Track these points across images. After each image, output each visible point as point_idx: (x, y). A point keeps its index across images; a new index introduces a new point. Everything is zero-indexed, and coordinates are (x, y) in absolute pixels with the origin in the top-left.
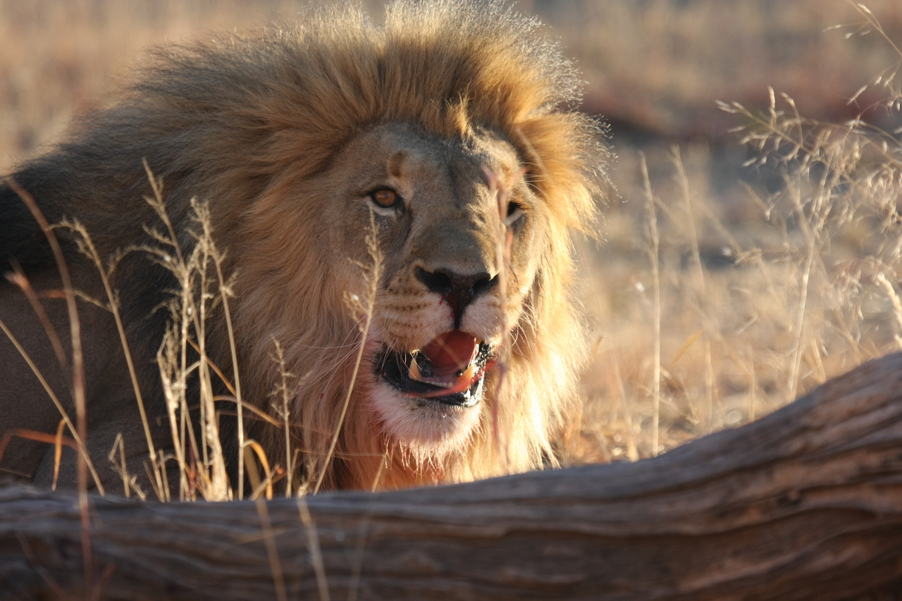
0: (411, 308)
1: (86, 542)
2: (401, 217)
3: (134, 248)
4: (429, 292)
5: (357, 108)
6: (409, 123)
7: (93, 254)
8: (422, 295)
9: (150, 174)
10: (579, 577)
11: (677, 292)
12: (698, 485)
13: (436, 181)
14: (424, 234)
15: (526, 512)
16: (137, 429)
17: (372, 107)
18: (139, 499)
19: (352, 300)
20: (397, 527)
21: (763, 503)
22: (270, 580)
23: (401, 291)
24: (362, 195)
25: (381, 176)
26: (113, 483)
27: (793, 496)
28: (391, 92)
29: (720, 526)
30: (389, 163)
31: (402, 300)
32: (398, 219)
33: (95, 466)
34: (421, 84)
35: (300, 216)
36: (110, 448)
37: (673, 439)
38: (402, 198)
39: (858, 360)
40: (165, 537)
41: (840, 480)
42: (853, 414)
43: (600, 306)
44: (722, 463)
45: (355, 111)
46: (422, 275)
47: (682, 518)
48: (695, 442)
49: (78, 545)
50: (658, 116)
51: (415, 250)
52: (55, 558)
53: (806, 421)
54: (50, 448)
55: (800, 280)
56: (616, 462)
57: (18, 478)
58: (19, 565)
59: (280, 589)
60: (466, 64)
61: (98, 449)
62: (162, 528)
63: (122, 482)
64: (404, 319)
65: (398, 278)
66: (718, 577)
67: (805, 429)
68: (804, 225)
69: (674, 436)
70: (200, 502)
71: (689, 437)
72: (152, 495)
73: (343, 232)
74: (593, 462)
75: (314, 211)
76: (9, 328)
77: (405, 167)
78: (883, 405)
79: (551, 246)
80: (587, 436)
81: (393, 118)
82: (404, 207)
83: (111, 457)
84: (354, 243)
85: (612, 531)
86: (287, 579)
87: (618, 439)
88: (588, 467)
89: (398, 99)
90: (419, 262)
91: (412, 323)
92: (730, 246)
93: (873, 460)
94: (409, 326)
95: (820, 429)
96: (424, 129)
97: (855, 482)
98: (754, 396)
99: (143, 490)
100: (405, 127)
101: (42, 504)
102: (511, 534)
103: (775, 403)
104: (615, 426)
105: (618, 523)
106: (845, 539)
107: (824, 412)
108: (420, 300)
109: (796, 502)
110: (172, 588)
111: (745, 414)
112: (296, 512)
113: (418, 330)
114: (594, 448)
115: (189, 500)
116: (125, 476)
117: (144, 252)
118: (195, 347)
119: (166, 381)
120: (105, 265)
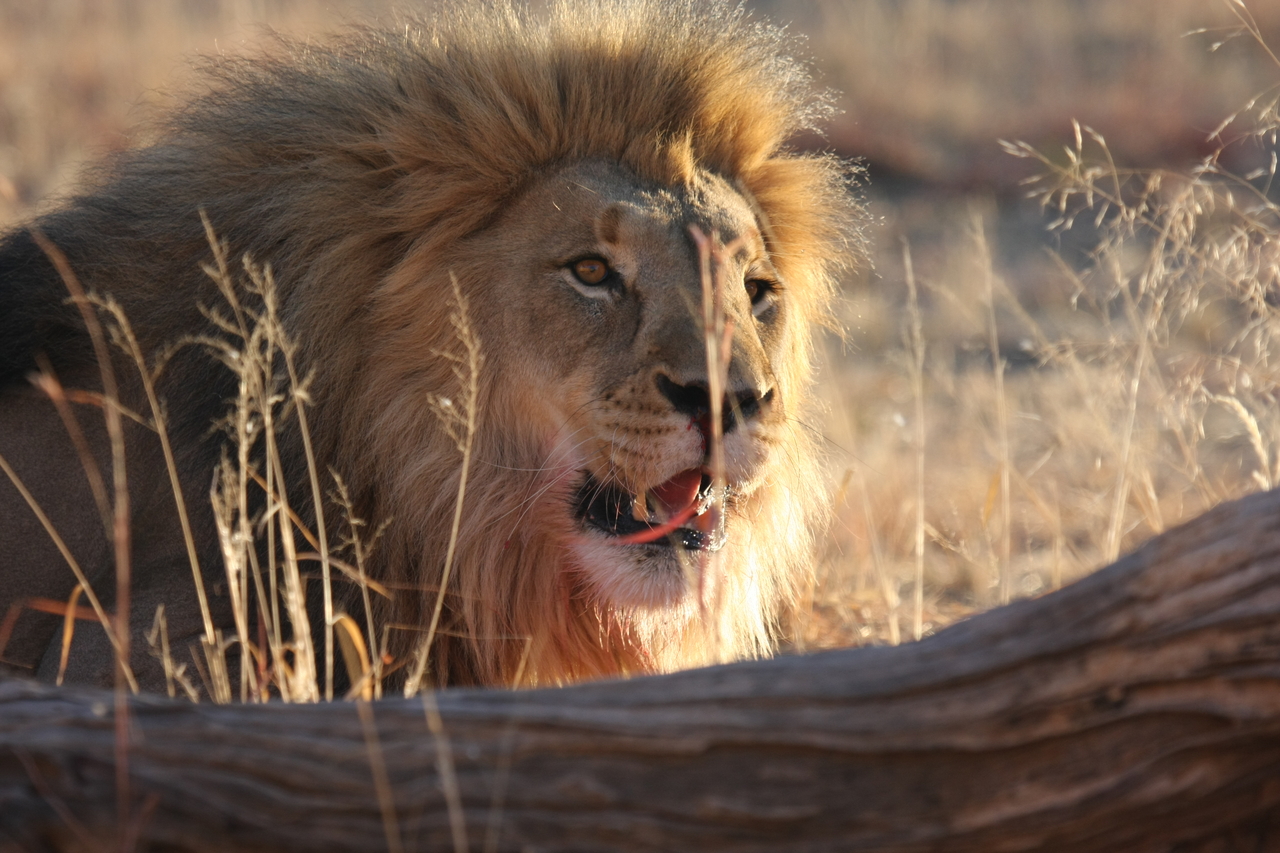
0: (648, 432)
1: (121, 762)
2: (621, 301)
4: (674, 411)
6: (609, 163)
7: (132, 347)
8: (665, 415)
9: (208, 229)
10: (810, 810)
11: (949, 405)
12: (979, 680)
13: (670, 251)
14: (665, 327)
15: (735, 718)
16: (186, 600)
18: (187, 698)
19: (442, 406)
20: (552, 739)
21: (1071, 705)
22: (376, 815)
23: (635, 406)
24: (558, 267)
25: (587, 240)
27: (1115, 694)
28: (579, 119)
29: (1012, 738)
30: (598, 224)
31: (635, 419)
32: (616, 303)
37: (945, 614)
38: (619, 273)
39: (1207, 502)
40: (223, 753)
41: (1181, 672)
42: (1200, 579)
43: (843, 426)
44: (1014, 648)
45: (531, 149)
46: (665, 385)
47: (957, 727)
48: (976, 619)
49: (109, 768)
50: (924, 156)
51: (656, 349)
52: (67, 783)
53: (1133, 588)
55: (1128, 387)
56: (868, 646)
57: (14, 670)
58: (17, 794)
59: (390, 827)
62: (218, 740)
64: (636, 446)
65: (629, 387)
66: (1008, 810)
67: (1131, 601)
68: (1131, 309)
69: (946, 610)
70: (275, 705)
71: (967, 610)
72: (205, 695)
73: (527, 318)
75: (478, 287)
77: (624, 229)
78: (1243, 566)
80: (822, 610)
81: (583, 156)
82: (623, 286)
83: (151, 640)
84: (546, 333)
85: (857, 744)
86: (401, 814)
87: (867, 614)
90: (663, 368)
91: (646, 453)
92: (1031, 338)
93: (1229, 644)
95: (1152, 600)
97: (1201, 675)
98: (1059, 553)
99: (194, 685)
100: (604, 169)
101: (46, 708)
102: (714, 749)
103: (1089, 564)
104: (862, 595)
105: (866, 733)
106: (1189, 755)
107: (1158, 575)
108: (662, 422)
109: (1119, 704)
110: (233, 827)
111: (1047, 579)
113: (654, 461)
114: (832, 626)
115: (255, 700)
116: (168, 665)
117: (201, 346)
118: (260, 482)
119: (224, 531)
120: (149, 364)
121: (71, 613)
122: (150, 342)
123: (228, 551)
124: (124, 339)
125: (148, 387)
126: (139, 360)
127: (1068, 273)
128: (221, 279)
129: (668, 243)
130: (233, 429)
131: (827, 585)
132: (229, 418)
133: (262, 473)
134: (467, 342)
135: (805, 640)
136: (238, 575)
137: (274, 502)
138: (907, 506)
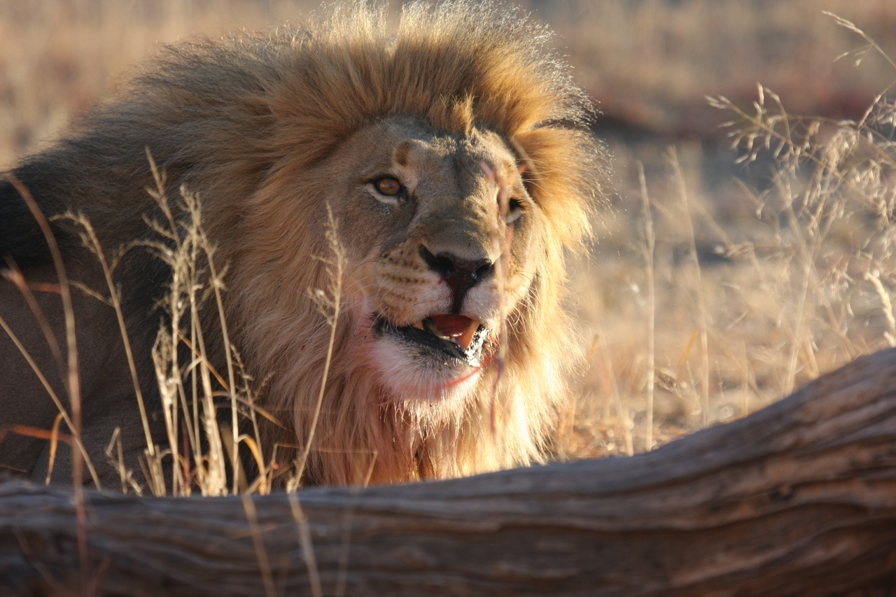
0: (408, 280)
1: (82, 536)
2: (404, 205)
3: (136, 242)
4: (429, 270)
5: (365, 100)
6: (416, 118)
7: (97, 248)
8: (421, 271)
9: (152, 163)
10: (572, 571)
11: (670, 288)
12: (690, 480)
13: (441, 172)
15: (520, 507)
16: (134, 424)
17: (379, 100)
18: (134, 493)
19: (318, 296)
20: (391, 522)
21: (755, 498)
22: (258, 573)
23: (401, 262)
24: (365, 183)
25: (385, 165)
26: (109, 477)
27: (785, 491)
28: (399, 86)
29: (713, 521)
30: (395, 151)
31: (400, 271)
32: (401, 206)
33: (92, 461)
34: (429, 81)
35: (300, 204)
36: (107, 443)
37: (666, 434)
39: (848, 357)
40: (160, 532)
41: (831, 475)
42: (844, 410)
43: (593, 303)
44: (715, 458)
45: (363, 103)
46: (425, 253)
47: (675, 513)
48: (687, 437)
49: (74, 540)
50: (651, 114)
52: (52, 552)
53: (798, 416)
54: (46, 443)
56: (611, 456)
58: (16, 560)
59: (268, 582)
60: (474, 65)
61: (94, 445)
62: (158, 523)
63: (118, 476)
64: (400, 290)
65: (400, 250)
66: (710, 571)
67: (796, 425)
68: (794, 222)
69: (667, 431)
70: (196, 497)
72: (147, 491)
73: (343, 219)
74: (586, 457)
75: (314, 198)
76: (7, 323)
77: (412, 156)
78: (874, 401)
79: (546, 252)
80: (580, 431)
81: (400, 112)
82: (407, 195)
83: (108, 452)
84: (354, 228)
85: (605, 525)
86: (275, 574)
87: (611, 434)
88: (581, 462)
89: (405, 93)
90: (424, 242)
91: (406, 296)
92: (723, 244)
93: (865, 455)
94: (404, 298)
95: (811, 424)
96: (430, 125)
97: (845, 477)
98: (747, 392)
99: (139, 484)
100: (411, 121)
101: (39, 499)
102: (505, 528)
103: (768, 398)
104: (608, 421)
105: (611, 518)
106: (837, 533)
107: (815, 407)
108: (418, 275)
109: (788, 498)
110: (168, 583)
111: (737, 410)
112: (287, 507)
113: (412, 304)
114: (587, 443)
115: (183, 493)
116: (122, 470)
117: (146, 247)
118: (187, 342)
119: (161, 377)
120: (108, 260)
121: (54, 437)
122: (108, 242)
123: (164, 391)
124: (91, 242)
125: (108, 276)
126: (101, 257)
127: (751, 196)
128: (160, 199)
129: (441, 167)
130: (169, 306)
131: (583, 414)
132: (166, 299)
133: (188, 336)
134: (336, 251)
135: (567, 453)
136: (171, 407)
137: (197, 357)
138: (639, 359)
